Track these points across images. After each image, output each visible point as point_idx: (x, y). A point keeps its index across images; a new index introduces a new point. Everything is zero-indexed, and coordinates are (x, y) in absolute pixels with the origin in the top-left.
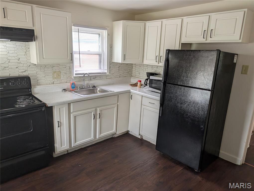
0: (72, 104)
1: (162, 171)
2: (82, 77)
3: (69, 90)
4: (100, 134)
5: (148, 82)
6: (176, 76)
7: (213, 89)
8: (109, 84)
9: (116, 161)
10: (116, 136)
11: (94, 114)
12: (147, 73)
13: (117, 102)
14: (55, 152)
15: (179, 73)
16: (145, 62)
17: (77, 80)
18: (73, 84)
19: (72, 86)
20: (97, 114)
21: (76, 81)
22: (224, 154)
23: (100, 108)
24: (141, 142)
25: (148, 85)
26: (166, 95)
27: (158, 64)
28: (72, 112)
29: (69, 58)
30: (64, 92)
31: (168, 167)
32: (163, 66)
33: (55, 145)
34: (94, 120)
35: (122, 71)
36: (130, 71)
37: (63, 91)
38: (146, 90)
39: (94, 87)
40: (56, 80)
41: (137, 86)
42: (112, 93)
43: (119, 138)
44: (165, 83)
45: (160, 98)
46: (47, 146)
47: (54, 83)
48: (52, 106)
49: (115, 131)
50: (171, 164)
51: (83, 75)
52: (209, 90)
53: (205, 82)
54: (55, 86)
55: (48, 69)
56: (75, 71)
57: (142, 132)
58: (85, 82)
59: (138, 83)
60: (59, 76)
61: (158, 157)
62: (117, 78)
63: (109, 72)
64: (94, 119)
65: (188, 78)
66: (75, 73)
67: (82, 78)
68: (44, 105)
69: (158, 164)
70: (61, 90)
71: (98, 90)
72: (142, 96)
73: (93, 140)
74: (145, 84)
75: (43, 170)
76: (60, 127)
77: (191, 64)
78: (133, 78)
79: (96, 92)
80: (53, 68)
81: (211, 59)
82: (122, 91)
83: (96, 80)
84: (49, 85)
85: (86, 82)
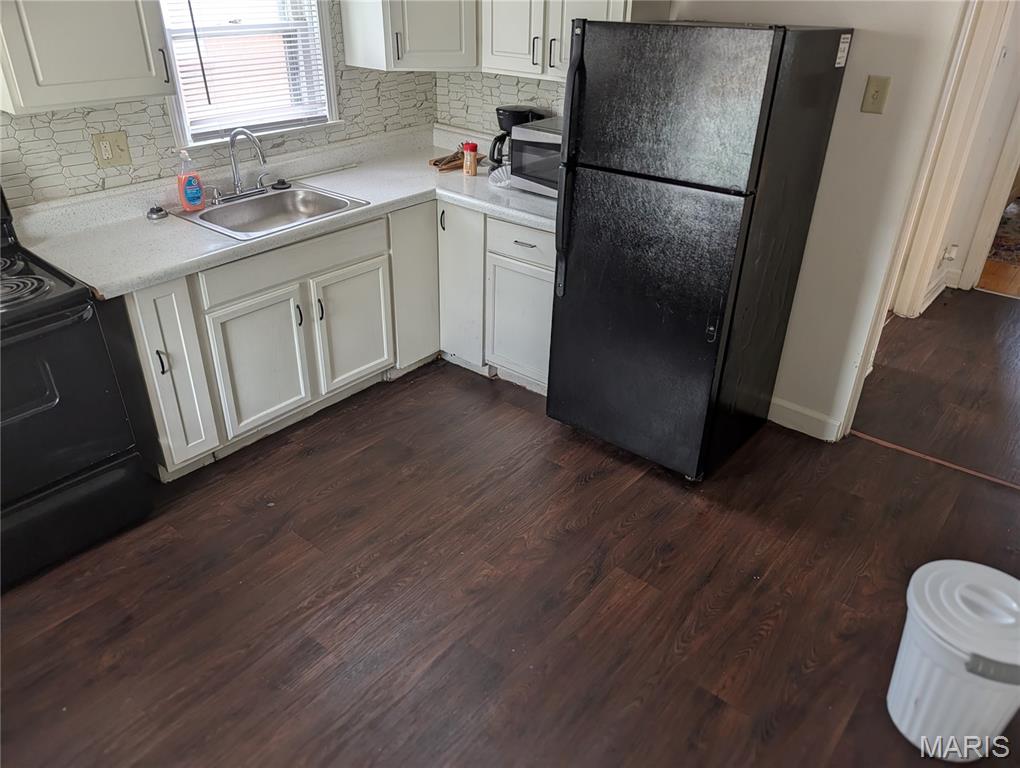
0: (202, 278)
1: (572, 491)
2: (223, 145)
3: (179, 209)
4: (333, 377)
5: (506, 149)
6: (615, 137)
7: (752, 189)
8: (342, 168)
9: (405, 472)
10: (393, 376)
11: (298, 307)
12: (498, 110)
13: (386, 247)
14: (164, 465)
15: (626, 124)
16: (490, 64)
17: (206, 162)
18: (189, 182)
19: (186, 193)
20: (308, 305)
21: (200, 165)
22: (786, 408)
23: (320, 279)
24: (493, 389)
25: (505, 165)
26: (580, 213)
27: (543, 72)
28: (209, 309)
29: (154, 73)
30: (155, 221)
31: (592, 476)
32: (565, 81)
33: (162, 441)
34: (301, 327)
35: (392, 103)
36: (426, 100)
37: (155, 216)
38: (499, 184)
39: (282, 184)
40: (111, 171)
41: (460, 167)
42: (363, 211)
43: (406, 383)
44: (572, 165)
45: (554, 223)
46: (130, 451)
47: (104, 183)
48: (122, 297)
49: (392, 360)
50: (604, 464)
51: (228, 139)
52: (738, 193)
53: (726, 161)
54: (114, 196)
55: (69, 127)
56: (189, 122)
57: (493, 353)
58: (239, 166)
59: (463, 153)
60: (122, 150)
61: (555, 442)
62: (374, 137)
63: (335, 113)
64: (300, 324)
65: (662, 145)
66: (190, 131)
67: (226, 152)
68: (87, 295)
69: (557, 468)
70: (141, 215)
71: (301, 197)
72: (485, 215)
73: (307, 403)
74: (492, 158)
75: (134, 535)
76: (169, 373)
77: (674, 85)
78: (443, 127)
79: (291, 208)
80: (88, 119)
81: (748, 67)
82: (403, 200)
83: (286, 152)
84: (88, 197)
85: (244, 169)
